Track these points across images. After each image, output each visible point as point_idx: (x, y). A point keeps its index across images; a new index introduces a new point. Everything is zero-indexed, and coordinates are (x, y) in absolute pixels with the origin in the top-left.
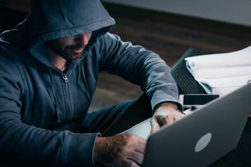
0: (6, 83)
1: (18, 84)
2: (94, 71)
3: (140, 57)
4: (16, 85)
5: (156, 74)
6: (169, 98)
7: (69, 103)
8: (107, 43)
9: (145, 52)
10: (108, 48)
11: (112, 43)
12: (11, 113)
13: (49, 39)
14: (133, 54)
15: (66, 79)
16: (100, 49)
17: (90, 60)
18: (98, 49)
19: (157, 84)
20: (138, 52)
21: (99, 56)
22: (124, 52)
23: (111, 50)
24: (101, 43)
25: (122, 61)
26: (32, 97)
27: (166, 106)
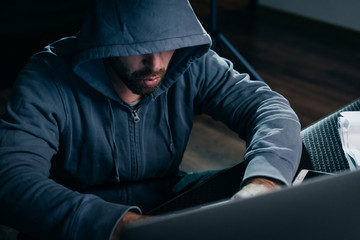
0: (34, 111)
1: (54, 115)
2: (186, 112)
3: (255, 99)
4: (50, 116)
5: (268, 130)
6: (270, 172)
7: (139, 155)
8: (210, 71)
9: (266, 92)
10: (210, 80)
11: (218, 72)
12: (32, 156)
13: (97, 56)
14: (246, 93)
15: (137, 117)
16: (198, 79)
17: (180, 95)
18: (194, 79)
19: (261, 145)
20: (254, 92)
21: (195, 89)
22: (233, 89)
23: (215, 83)
24: (201, 71)
25: (227, 102)
26: (79, 138)
27: (261, 183)
